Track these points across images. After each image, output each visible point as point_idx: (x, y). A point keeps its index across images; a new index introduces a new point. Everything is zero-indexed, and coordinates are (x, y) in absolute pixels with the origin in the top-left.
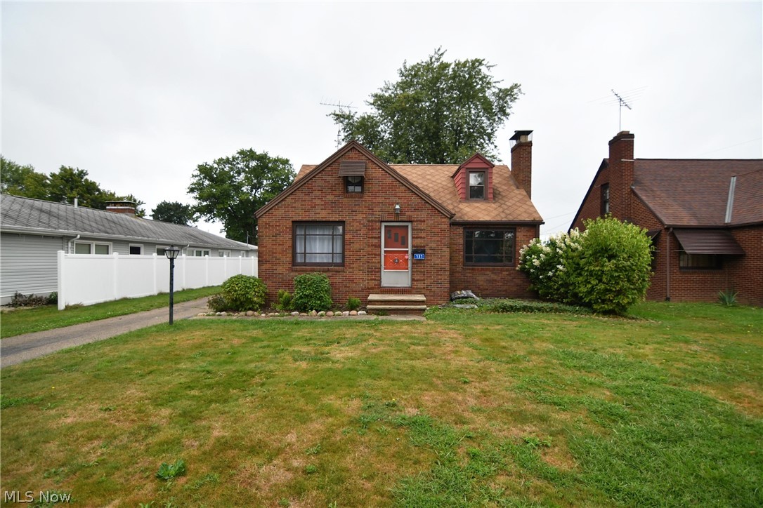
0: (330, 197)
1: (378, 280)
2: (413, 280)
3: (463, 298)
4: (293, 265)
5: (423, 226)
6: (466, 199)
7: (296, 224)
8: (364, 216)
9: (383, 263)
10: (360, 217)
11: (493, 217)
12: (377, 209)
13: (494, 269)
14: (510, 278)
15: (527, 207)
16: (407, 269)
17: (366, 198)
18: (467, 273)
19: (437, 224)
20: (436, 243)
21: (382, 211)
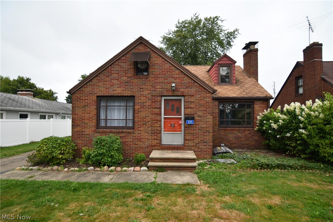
0: (124, 79)
1: (159, 140)
2: (185, 140)
3: (223, 153)
4: (97, 128)
5: (192, 99)
6: (218, 84)
7: (100, 98)
8: (149, 92)
9: (163, 127)
10: (145, 93)
11: (238, 95)
12: (158, 87)
13: (240, 129)
14: (250, 136)
15: (259, 89)
16: (181, 131)
17: (150, 78)
18: (221, 132)
19: (203, 98)
20: (202, 112)
21: (163, 89)
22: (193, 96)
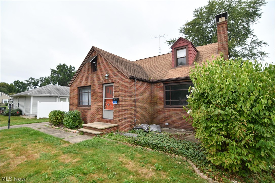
0: (87, 75)
1: (102, 115)
2: (114, 115)
3: (138, 129)
4: (78, 106)
5: (118, 85)
6: (175, 67)
7: (79, 88)
8: (97, 82)
9: (104, 106)
16: (112, 109)
17: (98, 73)
18: (166, 112)
19: (124, 83)
20: (124, 94)
21: (103, 79)
22: (118, 82)
